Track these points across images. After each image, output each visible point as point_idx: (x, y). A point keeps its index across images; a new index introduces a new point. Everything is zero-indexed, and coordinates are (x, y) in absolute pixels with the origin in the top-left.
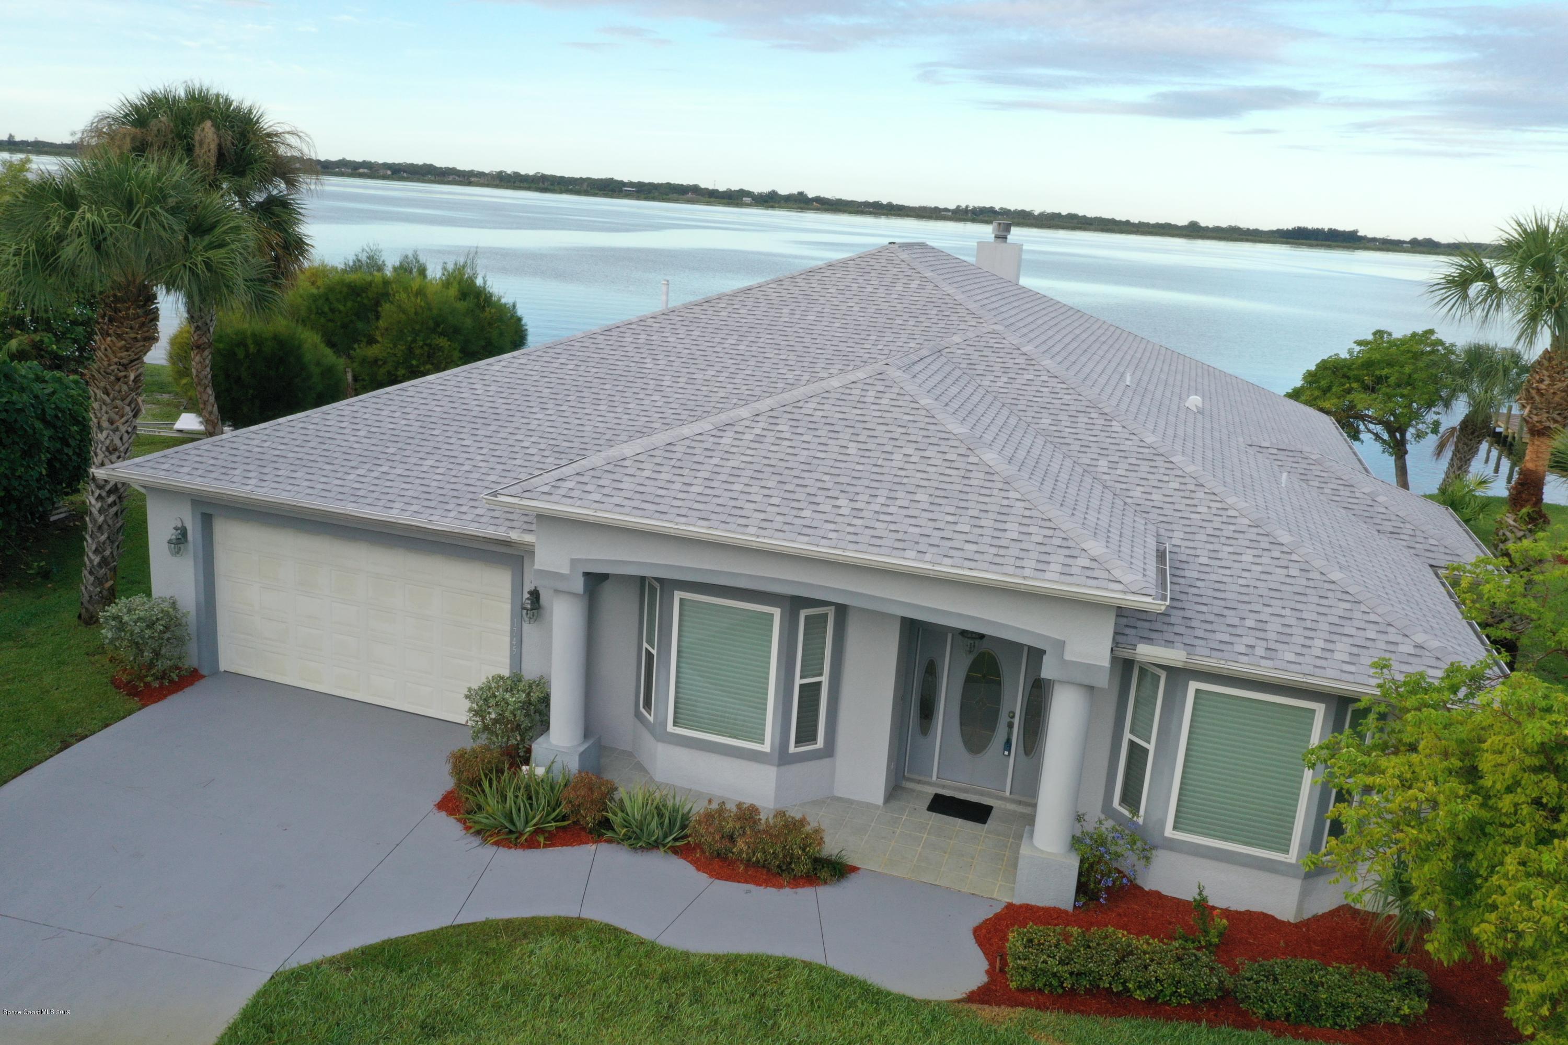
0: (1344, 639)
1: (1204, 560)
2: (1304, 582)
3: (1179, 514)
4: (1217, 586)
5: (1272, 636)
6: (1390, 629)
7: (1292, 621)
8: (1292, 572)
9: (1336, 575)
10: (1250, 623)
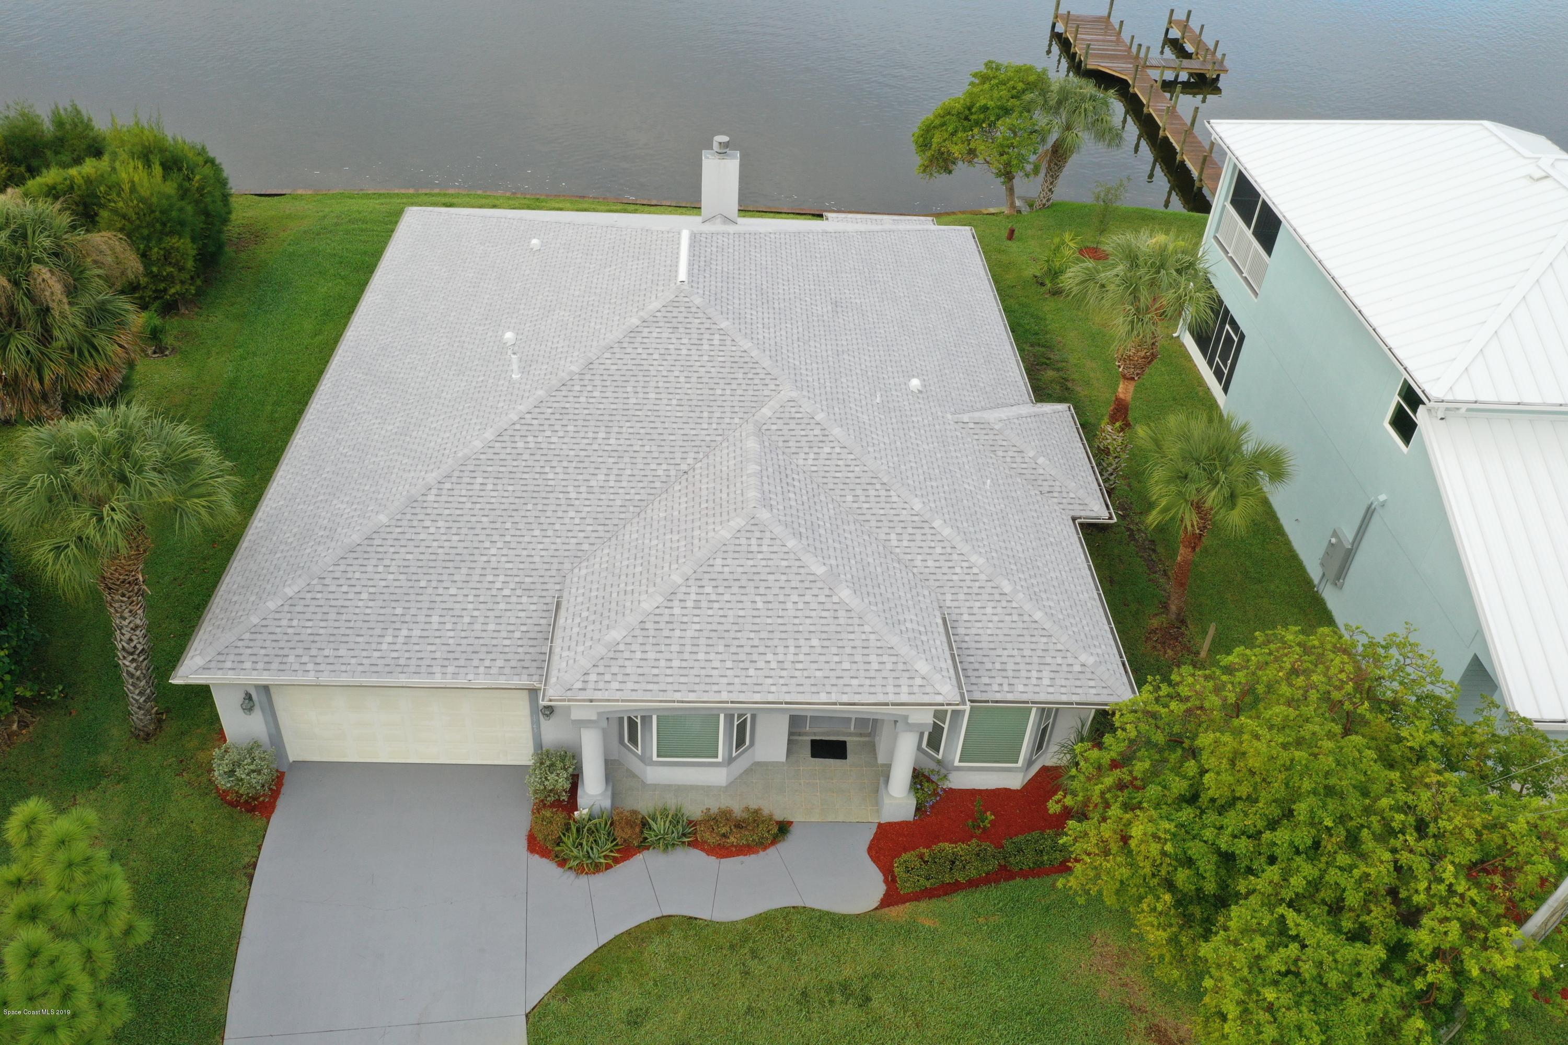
0: (1047, 667)
1: (966, 617)
2: (1021, 625)
3: (946, 577)
4: (977, 638)
5: (1010, 674)
6: (1069, 654)
7: (1018, 659)
8: (1015, 618)
9: (1038, 615)
10: (998, 666)
